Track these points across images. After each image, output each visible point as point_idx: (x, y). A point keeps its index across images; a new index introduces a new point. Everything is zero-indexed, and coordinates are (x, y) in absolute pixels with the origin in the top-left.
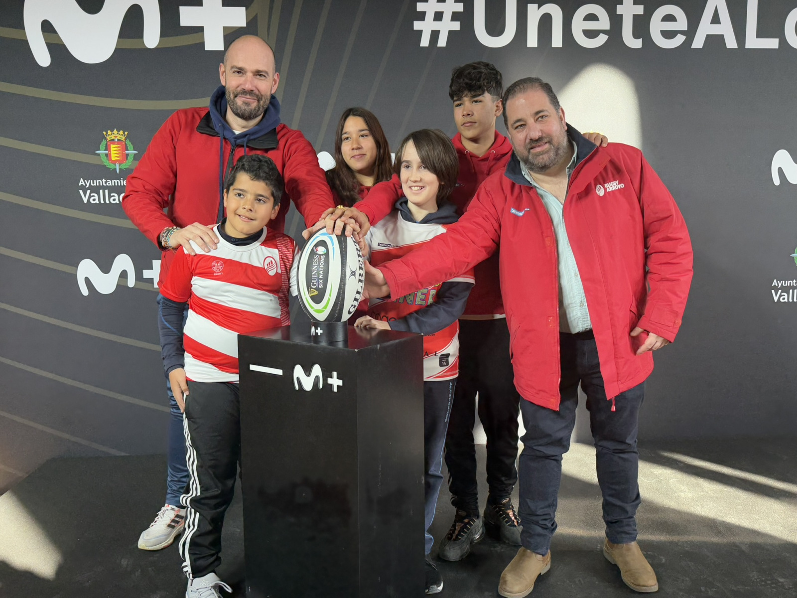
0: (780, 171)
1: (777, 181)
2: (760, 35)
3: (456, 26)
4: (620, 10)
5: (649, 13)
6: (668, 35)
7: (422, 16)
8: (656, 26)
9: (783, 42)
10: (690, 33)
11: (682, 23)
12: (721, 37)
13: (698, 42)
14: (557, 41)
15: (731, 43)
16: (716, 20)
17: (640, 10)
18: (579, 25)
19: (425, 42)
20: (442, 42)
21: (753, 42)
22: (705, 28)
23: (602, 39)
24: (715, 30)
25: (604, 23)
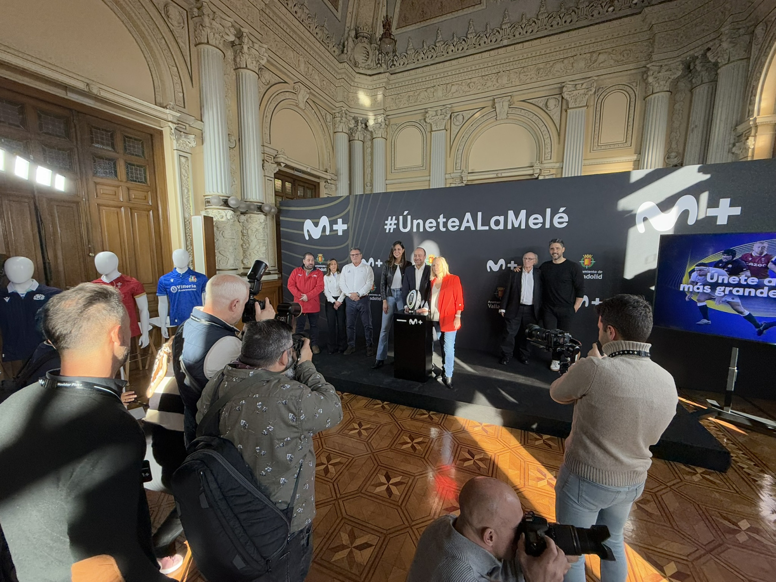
0: (490, 267)
1: (489, 270)
2: (482, 225)
3: (395, 227)
4: (439, 220)
5: (447, 221)
6: (453, 227)
7: (386, 225)
8: (450, 224)
9: (490, 227)
10: (460, 226)
11: (457, 223)
12: (469, 227)
13: (462, 229)
14: (421, 230)
15: (473, 228)
16: (468, 222)
17: (445, 220)
18: (427, 225)
19: (387, 231)
20: (392, 231)
21: (480, 228)
22: (465, 224)
23: (434, 229)
24: (468, 225)
25: (435, 224)
